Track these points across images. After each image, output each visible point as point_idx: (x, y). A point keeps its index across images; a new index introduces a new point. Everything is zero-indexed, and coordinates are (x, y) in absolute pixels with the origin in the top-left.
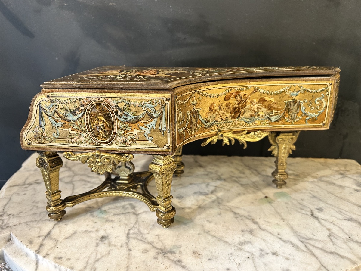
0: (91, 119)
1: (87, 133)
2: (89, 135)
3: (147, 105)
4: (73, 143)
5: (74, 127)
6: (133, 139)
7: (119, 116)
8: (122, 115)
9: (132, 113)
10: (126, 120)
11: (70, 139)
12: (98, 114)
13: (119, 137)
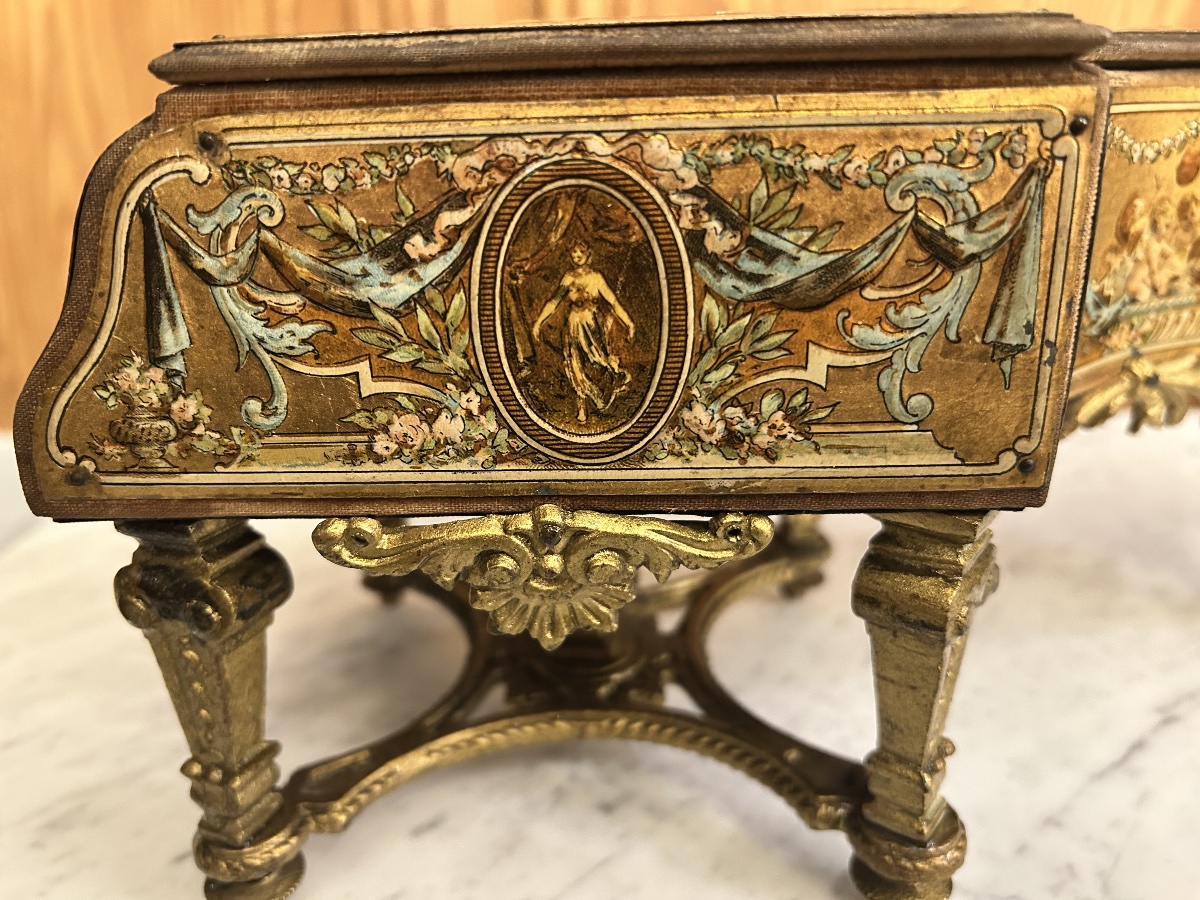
0: (515, 291)
1: (479, 387)
2: (497, 400)
3: (920, 171)
4: (379, 460)
5: (393, 356)
6: (791, 415)
7: (713, 261)
8: (735, 252)
9: (807, 235)
10: (758, 289)
11: (363, 431)
12: (566, 252)
13: (699, 410)
